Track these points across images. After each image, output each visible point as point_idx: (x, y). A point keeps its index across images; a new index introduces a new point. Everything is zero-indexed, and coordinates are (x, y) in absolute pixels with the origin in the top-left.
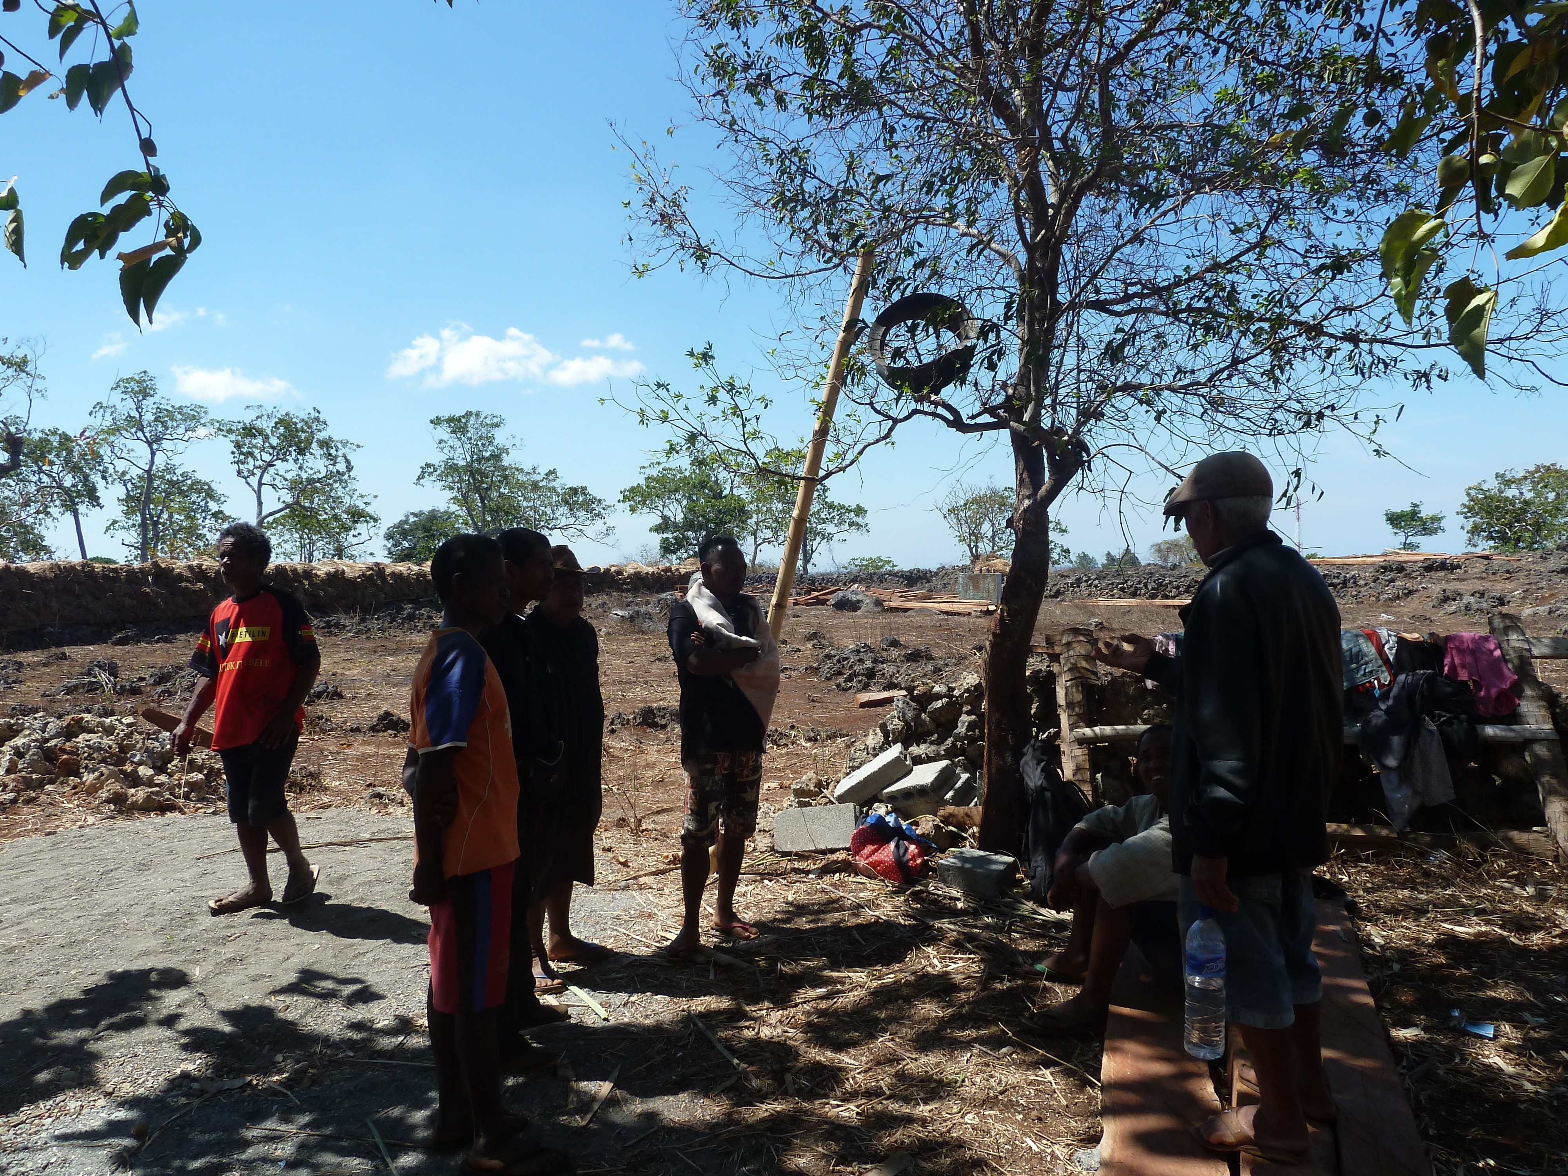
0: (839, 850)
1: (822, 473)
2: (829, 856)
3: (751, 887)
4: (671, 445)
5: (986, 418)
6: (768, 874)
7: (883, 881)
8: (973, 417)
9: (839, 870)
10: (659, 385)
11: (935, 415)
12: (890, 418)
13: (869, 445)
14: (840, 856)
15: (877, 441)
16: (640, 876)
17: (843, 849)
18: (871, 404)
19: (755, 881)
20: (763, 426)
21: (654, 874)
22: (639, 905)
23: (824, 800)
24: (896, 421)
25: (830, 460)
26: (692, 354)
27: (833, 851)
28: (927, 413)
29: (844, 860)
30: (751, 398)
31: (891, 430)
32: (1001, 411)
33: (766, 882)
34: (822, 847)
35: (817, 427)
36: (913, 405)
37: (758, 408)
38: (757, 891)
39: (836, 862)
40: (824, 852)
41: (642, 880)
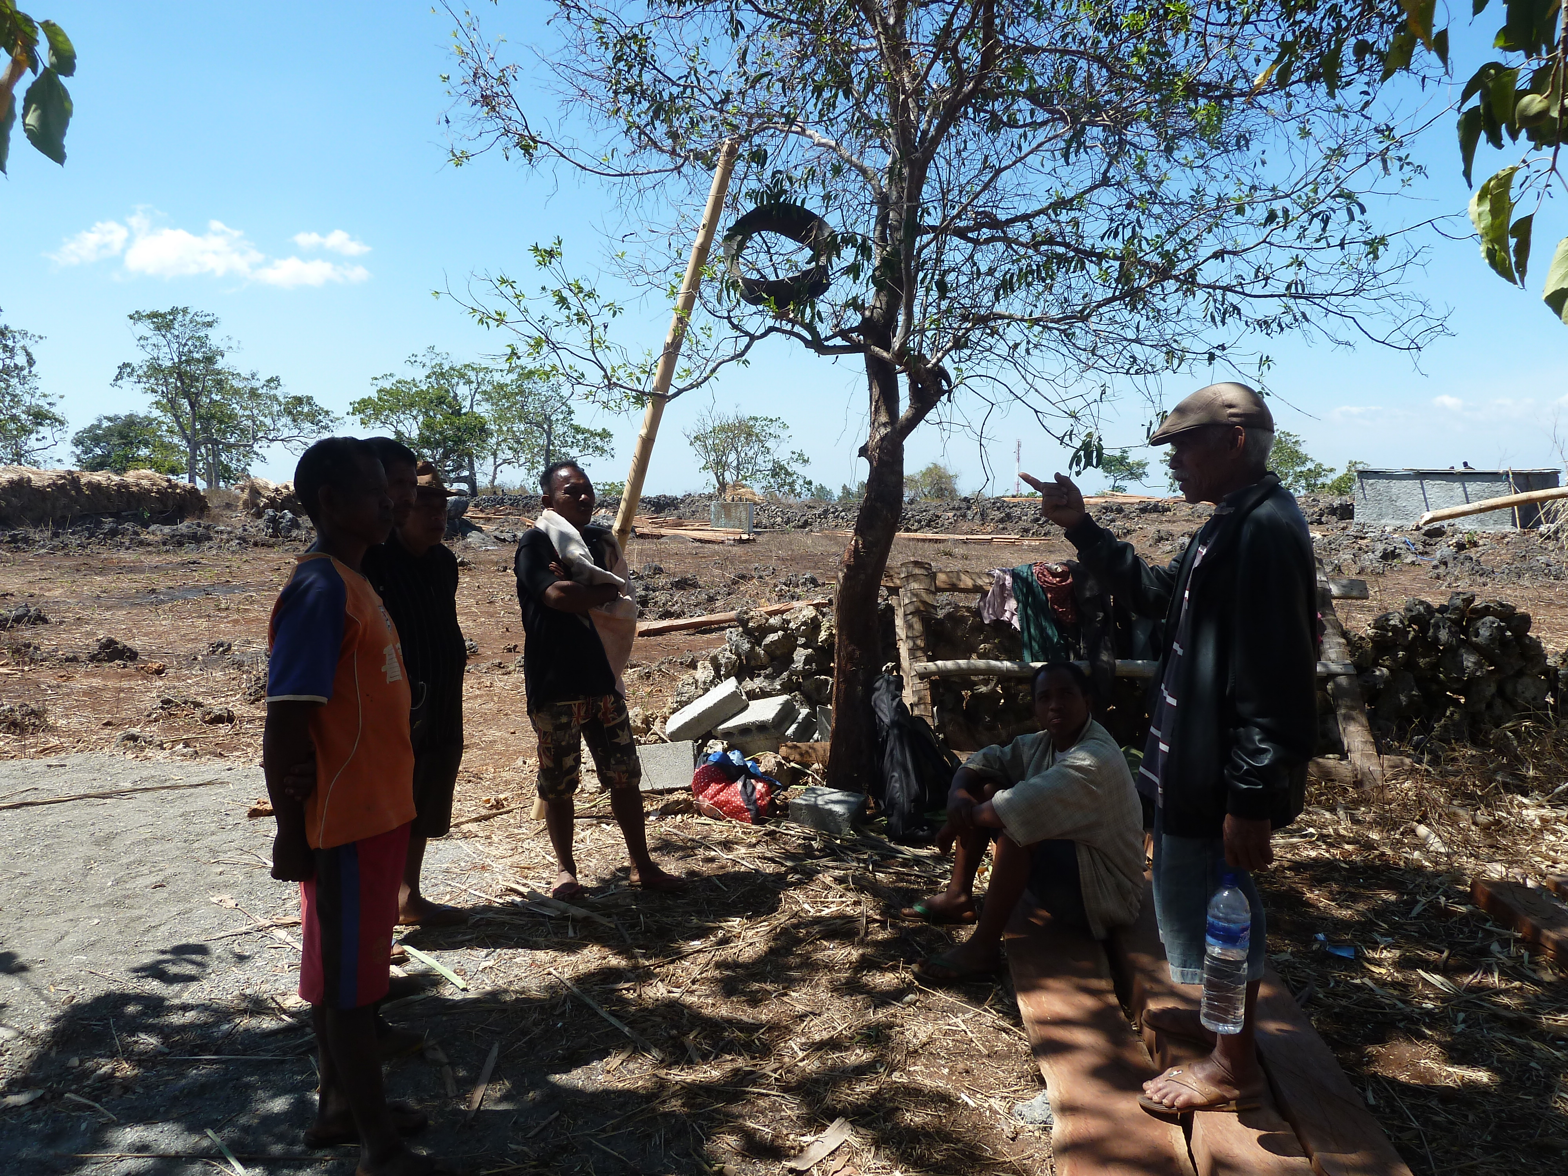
0: (677, 789)
1: (672, 391)
2: (667, 797)
3: (589, 832)
4: (513, 349)
5: (838, 341)
6: (603, 817)
7: (730, 822)
8: (827, 339)
9: (683, 812)
10: (503, 281)
11: (791, 333)
12: (747, 334)
13: (724, 362)
14: (681, 796)
15: (732, 359)
16: (462, 823)
17: (681, 789)
18: (729, 318)
19: (591, 825)
20: (610, 337)
21: (477, 820)
22: (468, 855)
23: (655, 737)
24: (753, 338)
25: (680, 377)
26: (536, 249)
27: (671, 791)
28: (784, 332)
29: (685, 800)
30: (600, 302)
31: (748, 347)
32: (854, 335)
33: (604, 826)
34: (659, 786)
35: (669, 339)
36: (770, 322)
37: (607, 315)
38: (596, 835)
39: (677, 802)
40: (661, 792)
41: (465, 828)
